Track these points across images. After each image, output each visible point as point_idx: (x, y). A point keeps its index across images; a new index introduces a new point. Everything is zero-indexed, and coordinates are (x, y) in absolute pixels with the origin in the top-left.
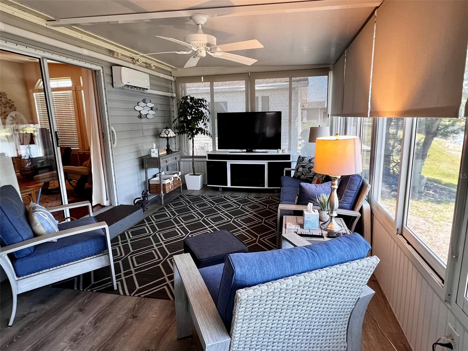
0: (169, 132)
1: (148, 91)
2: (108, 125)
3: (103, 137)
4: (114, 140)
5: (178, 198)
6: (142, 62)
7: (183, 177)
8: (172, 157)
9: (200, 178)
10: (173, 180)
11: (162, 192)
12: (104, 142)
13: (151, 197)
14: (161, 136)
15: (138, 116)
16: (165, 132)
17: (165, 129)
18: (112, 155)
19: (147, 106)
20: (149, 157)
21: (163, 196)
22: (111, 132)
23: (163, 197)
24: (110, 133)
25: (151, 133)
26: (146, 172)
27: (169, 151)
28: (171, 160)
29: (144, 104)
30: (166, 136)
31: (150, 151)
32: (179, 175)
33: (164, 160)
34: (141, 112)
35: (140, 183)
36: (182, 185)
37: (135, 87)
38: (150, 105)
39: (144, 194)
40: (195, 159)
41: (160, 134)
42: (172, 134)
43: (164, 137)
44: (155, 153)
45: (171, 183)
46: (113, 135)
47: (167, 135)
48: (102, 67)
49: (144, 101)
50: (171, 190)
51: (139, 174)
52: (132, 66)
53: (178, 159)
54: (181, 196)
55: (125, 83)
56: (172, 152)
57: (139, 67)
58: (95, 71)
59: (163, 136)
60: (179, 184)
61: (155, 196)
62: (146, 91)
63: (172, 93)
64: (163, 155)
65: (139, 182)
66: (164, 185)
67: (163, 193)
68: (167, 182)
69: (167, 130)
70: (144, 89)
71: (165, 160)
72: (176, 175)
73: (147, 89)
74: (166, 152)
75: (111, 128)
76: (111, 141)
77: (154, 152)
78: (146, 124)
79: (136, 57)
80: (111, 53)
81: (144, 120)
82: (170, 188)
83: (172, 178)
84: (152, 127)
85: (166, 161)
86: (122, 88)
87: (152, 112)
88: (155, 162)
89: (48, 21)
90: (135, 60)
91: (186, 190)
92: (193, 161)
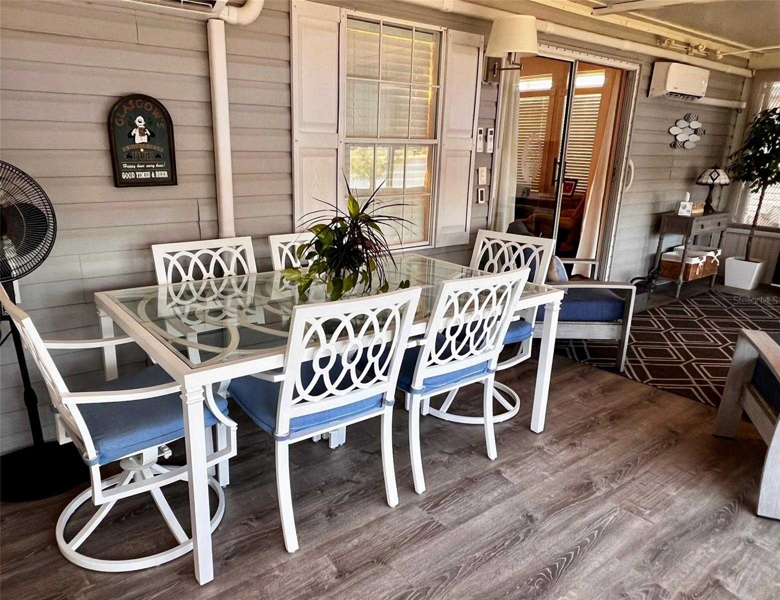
0: (719, 175)
1: (701, 101)
2: (625, 157)
3: (613, 175)
4: (628, 181)
5: (705, 294)
6: (704, 49)
7: (722, 259)
8: (715, 221)
9: (758, 266)
10: (704, 260)
11: (681, 277)
12: (612, 181)
13: (661, 283)
14: (700, 180)
15: (671, 145)
16: (710, 175)
17: (712, 168)
18: (620, 203)
19: (689, 127)
20: (672, 214)
21: (681, 283)
22: (628, 166)
23: (680, 286)
24: (625, 170)
25: (683, 174)
26: (661, 239)
27: (708, 209)
28: (710, 225)
29: (685, 124)
30: (710, 181)
31: (678, 205)
32: (717, 255)
33: (698, 223)
34: (677, 137)
35: (646, 254)
36: (716, 274)
37: (682, 95)
38: (695, 125)
39: (652, 273)
40: (756, 232)
41: (700, 177)
42: (723, 178)
43: (706, 184)
44: (687, 209)
45: (700, 265)
46: (629, 173)
47: (714, 180)
48: (641, 66)
49: (687, 118)
50: (697, 278)
51: (648, 241)
52: (684, 58)
53: (723, 226)
54: (711, 292)
55: (670, 89)
56: (714, 212)
57: (693, 58)
58: (628, 72)
59: (704, 181)
60: (712, 270)
61: (669, 282)
62: (697, 101)
63: (740, 101)
64: (698, 215)
65: (644, 253)
66: (688, 266)
67: (683, 280)
68: (695, 261)
69: (715, 171)
70: (694, 97)
71: (701, 223)
72: (711, 254)
73: (699, 97)
74: (702, 210)
75: (630, 162)
76: (623, 181)
77: (684, 208)
78: (679, 157)
79: (694, 41)
80: (659, 40)
81: (677, 151)
82: (697, 273)
83: (705, 258)
84: (687, 164)
85: (702, 226)
86: (662, 97)
87: (695, 138)
88: (683, 225)
89: (594, 8)
90: (691, 47)
91: (722, 286)
92: (752, 234)
